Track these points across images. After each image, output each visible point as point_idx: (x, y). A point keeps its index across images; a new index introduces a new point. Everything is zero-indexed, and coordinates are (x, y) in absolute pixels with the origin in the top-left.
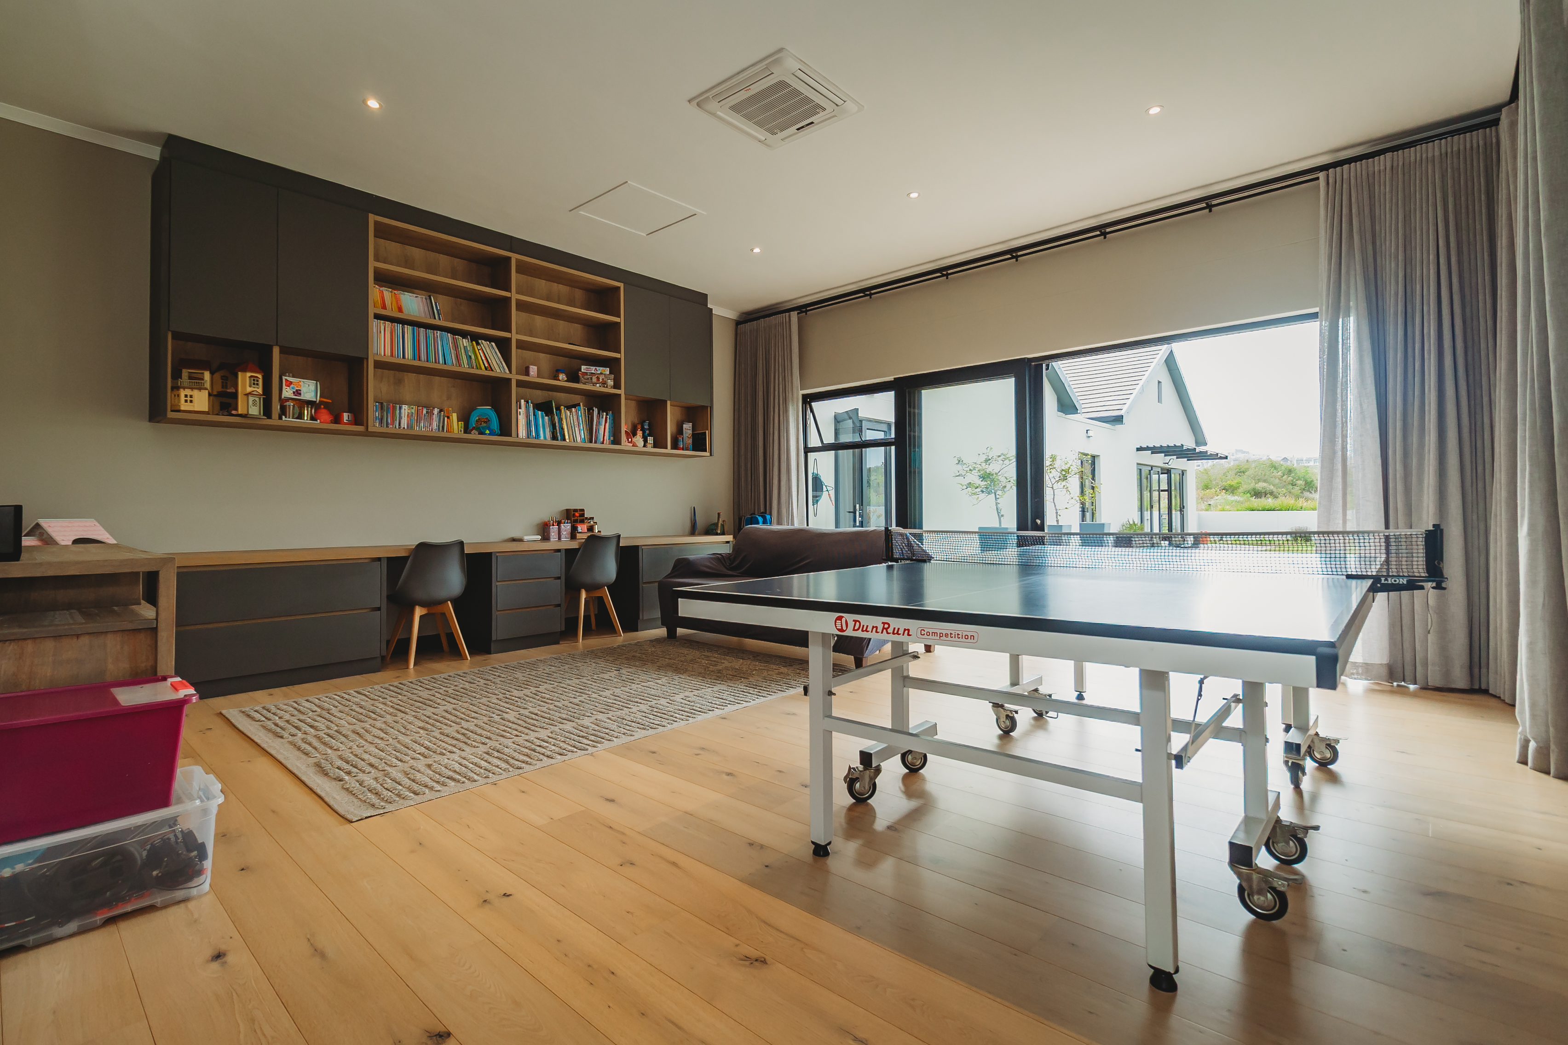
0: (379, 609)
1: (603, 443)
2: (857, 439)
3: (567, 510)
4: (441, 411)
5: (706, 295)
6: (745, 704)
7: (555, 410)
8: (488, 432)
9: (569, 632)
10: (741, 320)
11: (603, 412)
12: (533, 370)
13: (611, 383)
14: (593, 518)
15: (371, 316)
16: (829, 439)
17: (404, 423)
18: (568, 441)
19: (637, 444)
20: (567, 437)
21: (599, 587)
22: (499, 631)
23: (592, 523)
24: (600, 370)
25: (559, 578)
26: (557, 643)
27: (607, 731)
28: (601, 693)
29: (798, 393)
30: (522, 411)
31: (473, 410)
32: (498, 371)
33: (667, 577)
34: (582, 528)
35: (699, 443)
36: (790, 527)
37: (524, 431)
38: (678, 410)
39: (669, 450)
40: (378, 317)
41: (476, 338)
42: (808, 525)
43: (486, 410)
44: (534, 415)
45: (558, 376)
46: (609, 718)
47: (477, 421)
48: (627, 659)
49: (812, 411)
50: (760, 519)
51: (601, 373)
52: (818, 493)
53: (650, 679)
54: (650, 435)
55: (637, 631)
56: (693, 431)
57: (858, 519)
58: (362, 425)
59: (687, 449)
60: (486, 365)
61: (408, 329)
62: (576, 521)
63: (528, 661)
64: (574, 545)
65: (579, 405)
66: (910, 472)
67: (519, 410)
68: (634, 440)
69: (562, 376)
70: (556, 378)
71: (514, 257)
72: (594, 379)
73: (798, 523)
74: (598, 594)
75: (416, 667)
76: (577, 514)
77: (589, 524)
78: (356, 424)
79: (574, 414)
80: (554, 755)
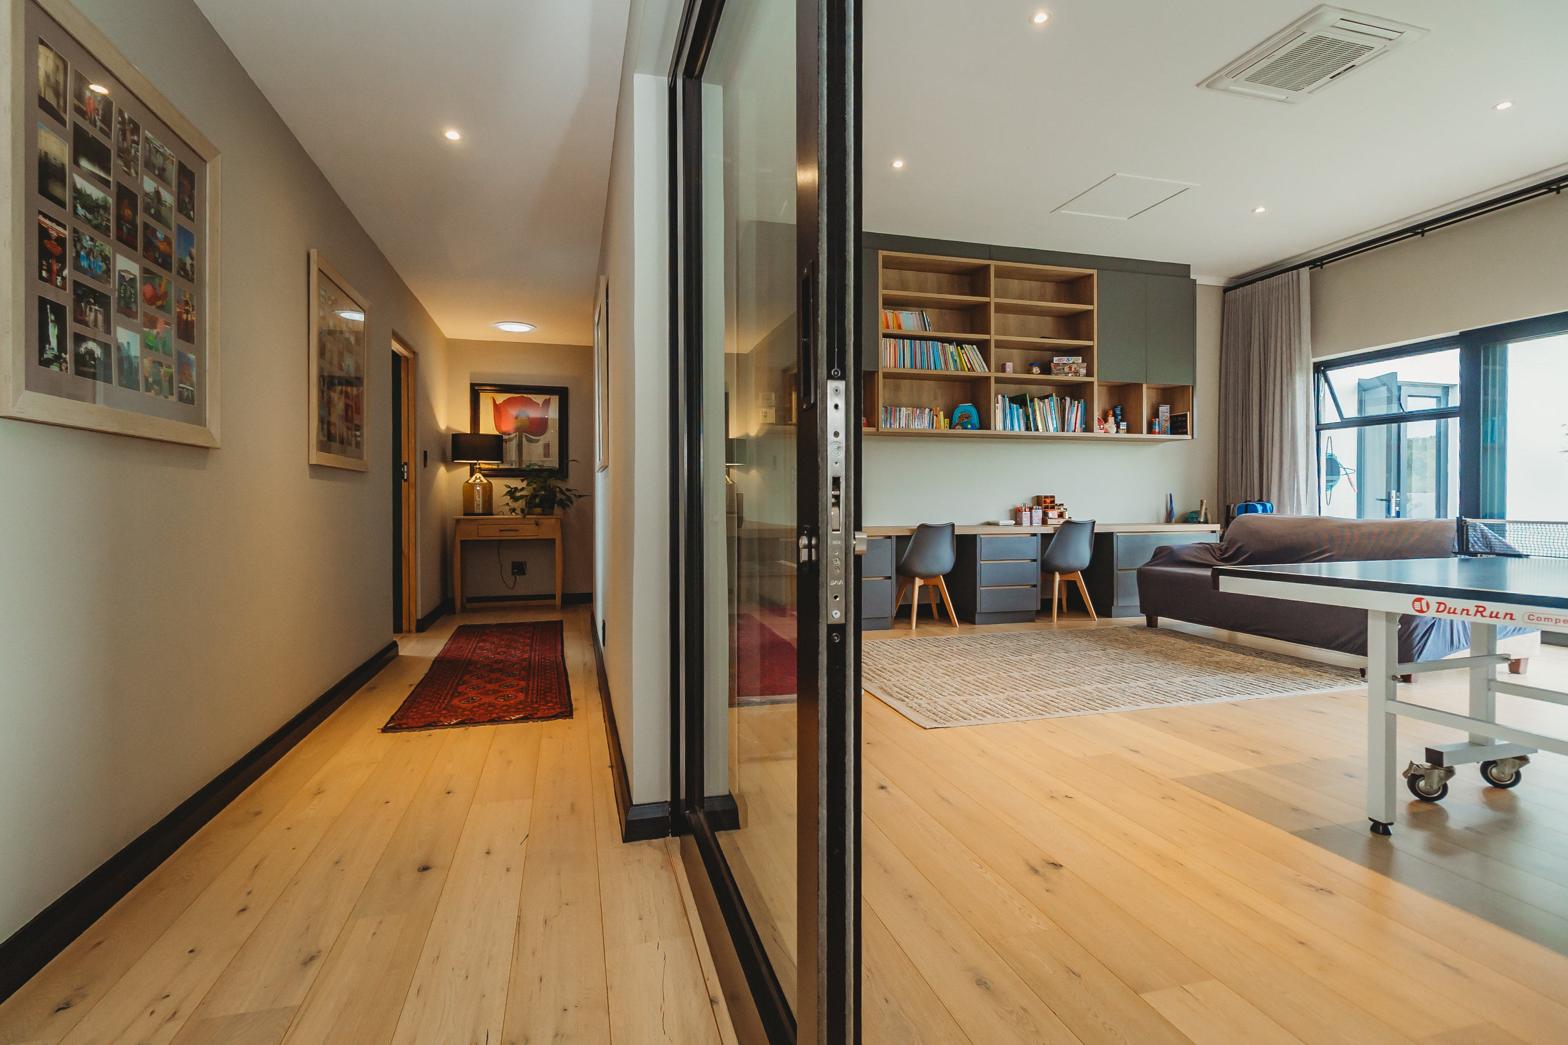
0: (890, 578)
1: (1075, 431)
2: (1395, 410)
3: (1038, 496)
4: (931, 410)
5: (1189, 266)
6: (1257, 696)
7: (1029, 403)
8: (969, 426)
9: (1045, 610)
10: (1231, 286)
11: (1074, 401)
12: (1009, 366)
13: (1083, 371)
14: (1063, 505)
15: (881, 335)
16: (1351, 411)
17: (903, 424)
18: (1041, 431)
19: (1110, 430)
20: (1040, 427)
21: (1073, 571)
22: (984, 602)
23: (1062, 509)
24: (1072, 359)
25: (1035, 560)
26: (1033, 621)
27: (1112, 698)
28: (1094, 667)
29: (1308, 359)
30: (999, 406)
31: (956, 408)
32: (979, 370)
33: (1147, 564)
34: (1052, 514)
35: (1178, 426)
36: (1295, 515)
37: (1001, 424)
38: (1153, 393)
39: (1145, 435)
40: (886, 336)
41: (960, 343)
42: (1320, 515)
43: (967, 407)
44: (1010, 408)
45: (1032, 370)
46: (1109, 688)
47: (959, 417)
48: (1109, 641)
49: (1327, 381)
50: (1260, 508)
51: (1073, 363)
52: (1334, 478)
53: (1141, 662)
54: (1122, 420)
55: (1111, 617)
56: (1170, 414)
57: (1394, 509)
58: (874, 426)
59: (1165, 433)
60: (969, 367)
61: (907, 342)
62: (1047, 507)
63: (1011, 633)
64: (1048, 530)
65: (1051, 395)
66: (1485, 449)
67: (997, 405)
68: (1107, 426)
69: (1036, 370)
70: (1030, 372)
71: (993, 264)
72: (1067, 369)
73: (1305, 512)
74: (1070, 577)
75: (917, 629)
76: (1048, 500)
77: (1059, 511)
78: (868, 426)
79: (1047, 405)
80: (1069, 710)
